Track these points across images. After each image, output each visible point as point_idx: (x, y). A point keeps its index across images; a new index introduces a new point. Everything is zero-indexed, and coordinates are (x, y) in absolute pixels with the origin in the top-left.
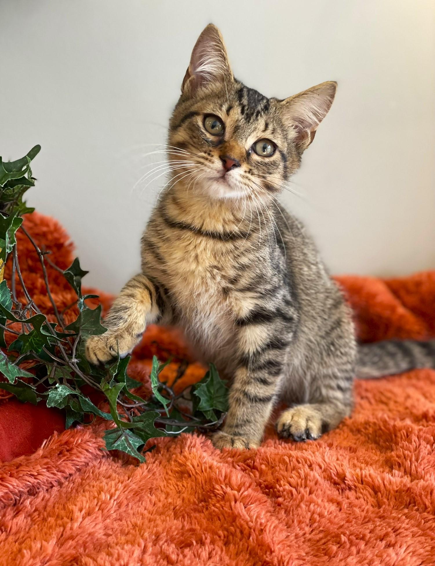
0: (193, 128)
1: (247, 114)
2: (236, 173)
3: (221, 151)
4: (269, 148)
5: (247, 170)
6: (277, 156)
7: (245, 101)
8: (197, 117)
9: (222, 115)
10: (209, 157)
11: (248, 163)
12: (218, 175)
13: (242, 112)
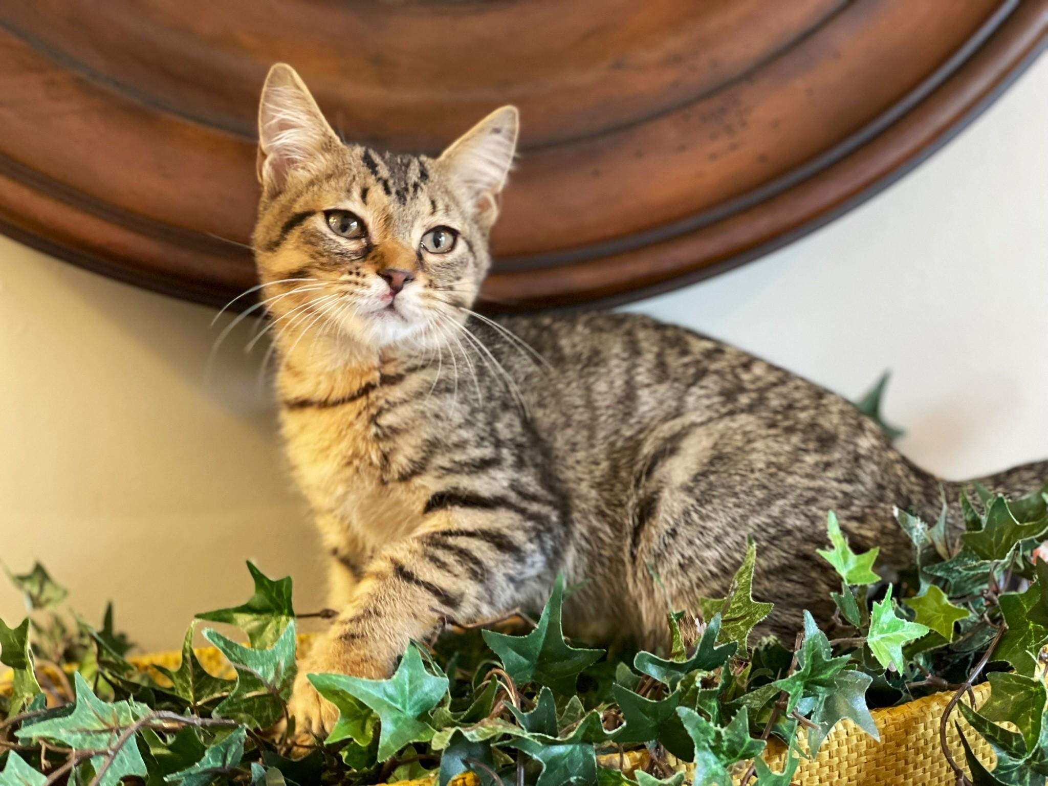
0: (313, 239)
1: (398, 193)
2: (411, 294)
3: (376, 263)
4: (445, 239)
5: (426, 282)
6: (461, 247)
7: (384, 172)
8: (312, 218)
9: (354, 205)
10: (359, 279)
11: (424, 271)
12: (384, 304)
13: (388, 191)
